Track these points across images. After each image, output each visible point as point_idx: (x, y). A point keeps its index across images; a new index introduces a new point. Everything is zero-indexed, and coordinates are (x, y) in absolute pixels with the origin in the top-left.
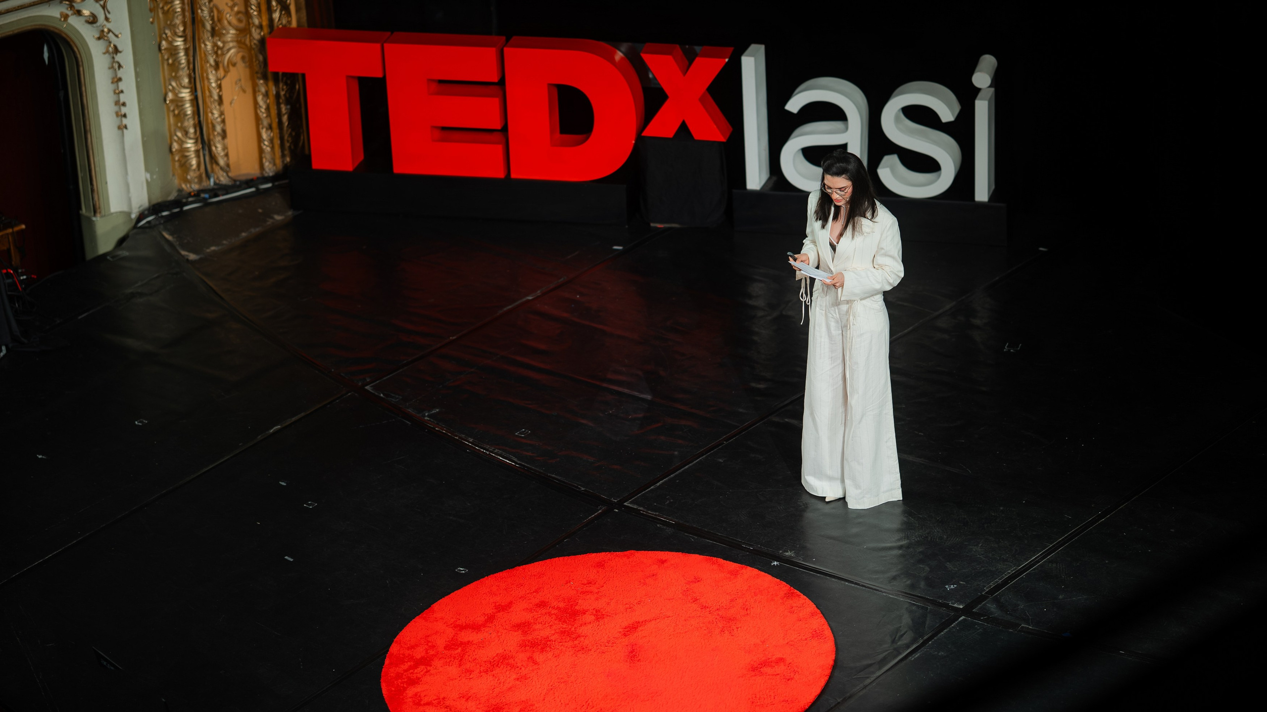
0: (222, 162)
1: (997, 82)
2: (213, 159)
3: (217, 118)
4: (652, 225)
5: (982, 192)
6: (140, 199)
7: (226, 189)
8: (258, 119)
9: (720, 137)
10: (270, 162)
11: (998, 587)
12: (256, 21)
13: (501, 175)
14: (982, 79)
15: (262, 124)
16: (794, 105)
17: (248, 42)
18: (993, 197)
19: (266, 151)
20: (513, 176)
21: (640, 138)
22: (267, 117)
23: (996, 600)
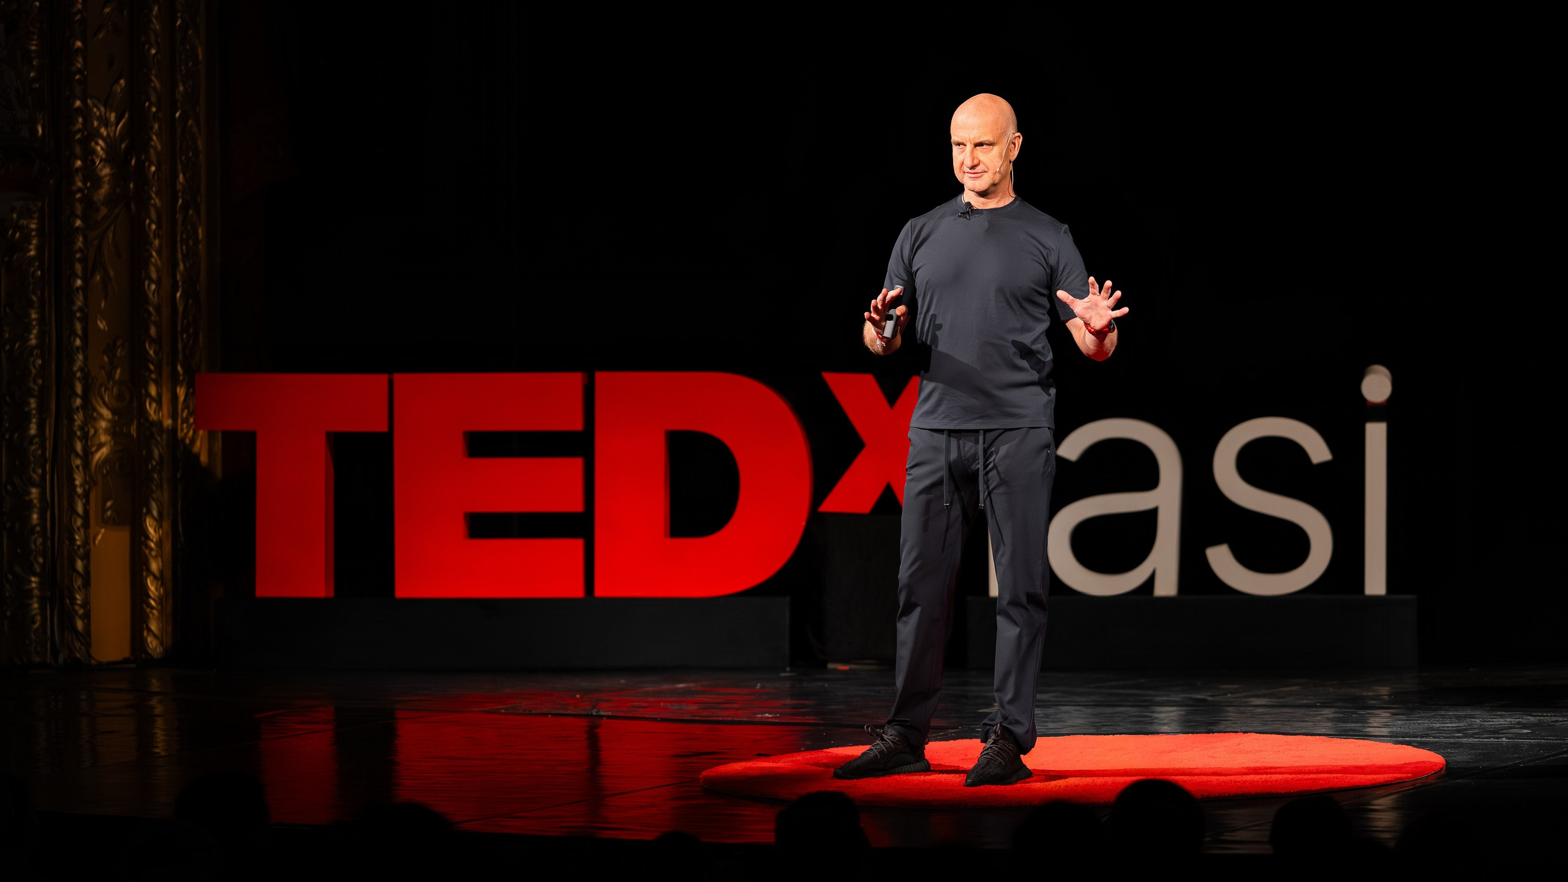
0: (80, 625)
2: (67, 619)
3: (79, 547)
4: (830, 666)
5: (1375, 583)
10: (155, 636)
12: (153, 390)
13: (580, 595)
14: (1376, 387)
15: (149, 570)
16: (1072, 447)
17: (133, 431)
19: (151, 615)
20: (601, 591)
21: (815, 518)
22: (156, 556)
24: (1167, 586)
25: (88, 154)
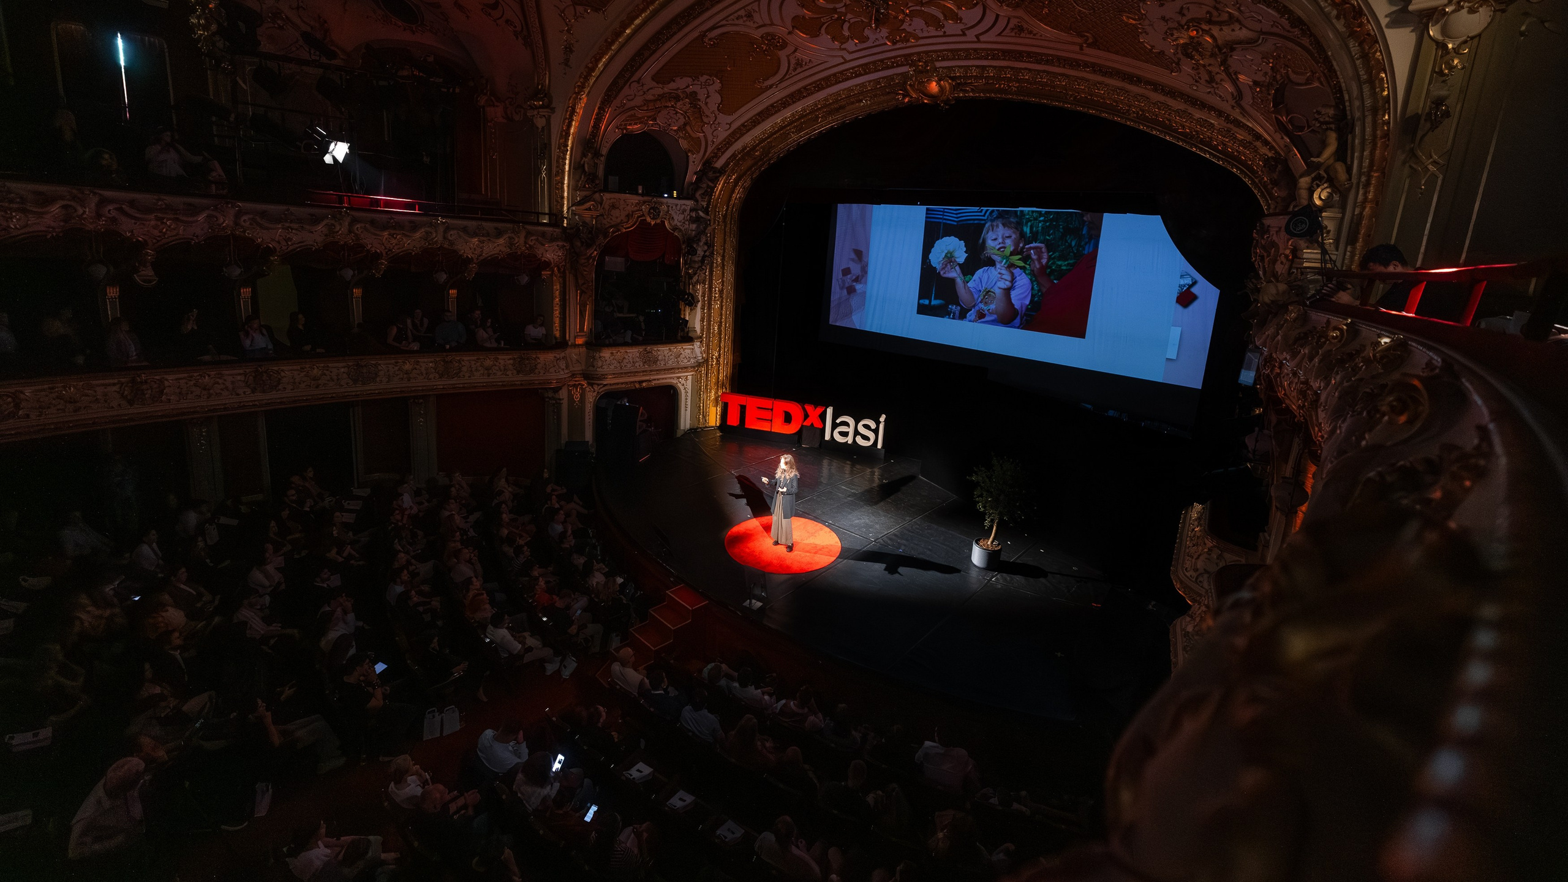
1: (885, 421)
2: (706, 421)
3: (708, 412)
4: (802, 445)
5: (879, 446)
6: (688, 426)
7: (707, 427)
8: (717, 413)
9: (821, 427)
10: (718, 423)
11: (883, 536)
12: (719, 390)
13: (769, 430)
14: (883, 418)
16: (838, 421)
17: (717, 395)
18: (882, 447)
19: (718, 420)
21: (802, 426)
22: (719, 413)
23: (882, 539)
24: (850, 442)
25: (712, 358)
